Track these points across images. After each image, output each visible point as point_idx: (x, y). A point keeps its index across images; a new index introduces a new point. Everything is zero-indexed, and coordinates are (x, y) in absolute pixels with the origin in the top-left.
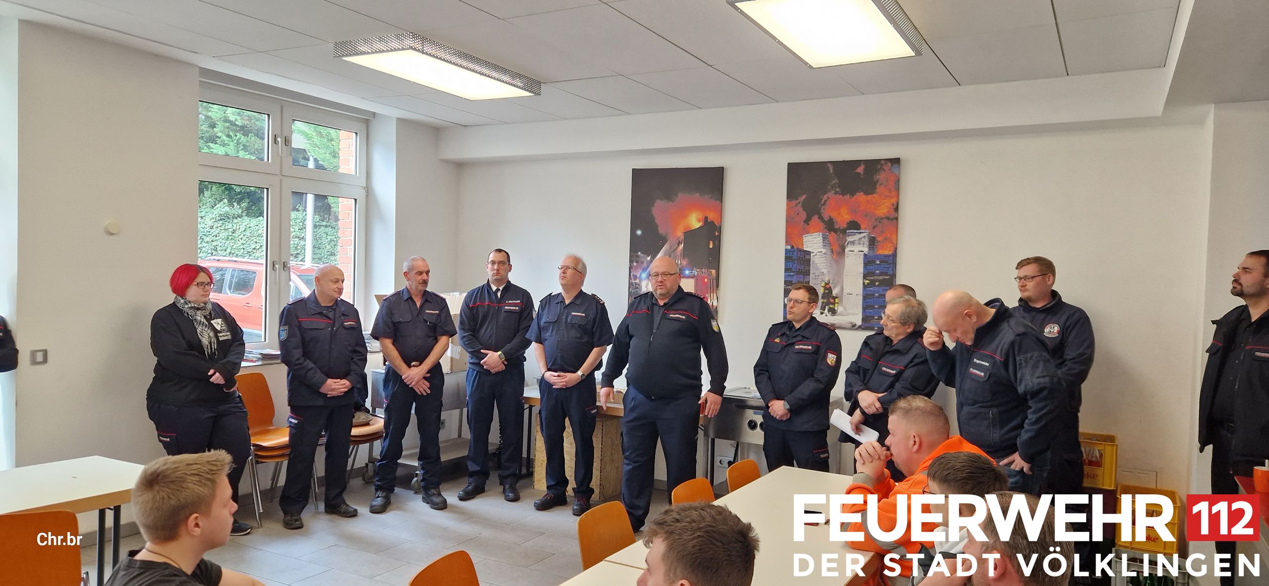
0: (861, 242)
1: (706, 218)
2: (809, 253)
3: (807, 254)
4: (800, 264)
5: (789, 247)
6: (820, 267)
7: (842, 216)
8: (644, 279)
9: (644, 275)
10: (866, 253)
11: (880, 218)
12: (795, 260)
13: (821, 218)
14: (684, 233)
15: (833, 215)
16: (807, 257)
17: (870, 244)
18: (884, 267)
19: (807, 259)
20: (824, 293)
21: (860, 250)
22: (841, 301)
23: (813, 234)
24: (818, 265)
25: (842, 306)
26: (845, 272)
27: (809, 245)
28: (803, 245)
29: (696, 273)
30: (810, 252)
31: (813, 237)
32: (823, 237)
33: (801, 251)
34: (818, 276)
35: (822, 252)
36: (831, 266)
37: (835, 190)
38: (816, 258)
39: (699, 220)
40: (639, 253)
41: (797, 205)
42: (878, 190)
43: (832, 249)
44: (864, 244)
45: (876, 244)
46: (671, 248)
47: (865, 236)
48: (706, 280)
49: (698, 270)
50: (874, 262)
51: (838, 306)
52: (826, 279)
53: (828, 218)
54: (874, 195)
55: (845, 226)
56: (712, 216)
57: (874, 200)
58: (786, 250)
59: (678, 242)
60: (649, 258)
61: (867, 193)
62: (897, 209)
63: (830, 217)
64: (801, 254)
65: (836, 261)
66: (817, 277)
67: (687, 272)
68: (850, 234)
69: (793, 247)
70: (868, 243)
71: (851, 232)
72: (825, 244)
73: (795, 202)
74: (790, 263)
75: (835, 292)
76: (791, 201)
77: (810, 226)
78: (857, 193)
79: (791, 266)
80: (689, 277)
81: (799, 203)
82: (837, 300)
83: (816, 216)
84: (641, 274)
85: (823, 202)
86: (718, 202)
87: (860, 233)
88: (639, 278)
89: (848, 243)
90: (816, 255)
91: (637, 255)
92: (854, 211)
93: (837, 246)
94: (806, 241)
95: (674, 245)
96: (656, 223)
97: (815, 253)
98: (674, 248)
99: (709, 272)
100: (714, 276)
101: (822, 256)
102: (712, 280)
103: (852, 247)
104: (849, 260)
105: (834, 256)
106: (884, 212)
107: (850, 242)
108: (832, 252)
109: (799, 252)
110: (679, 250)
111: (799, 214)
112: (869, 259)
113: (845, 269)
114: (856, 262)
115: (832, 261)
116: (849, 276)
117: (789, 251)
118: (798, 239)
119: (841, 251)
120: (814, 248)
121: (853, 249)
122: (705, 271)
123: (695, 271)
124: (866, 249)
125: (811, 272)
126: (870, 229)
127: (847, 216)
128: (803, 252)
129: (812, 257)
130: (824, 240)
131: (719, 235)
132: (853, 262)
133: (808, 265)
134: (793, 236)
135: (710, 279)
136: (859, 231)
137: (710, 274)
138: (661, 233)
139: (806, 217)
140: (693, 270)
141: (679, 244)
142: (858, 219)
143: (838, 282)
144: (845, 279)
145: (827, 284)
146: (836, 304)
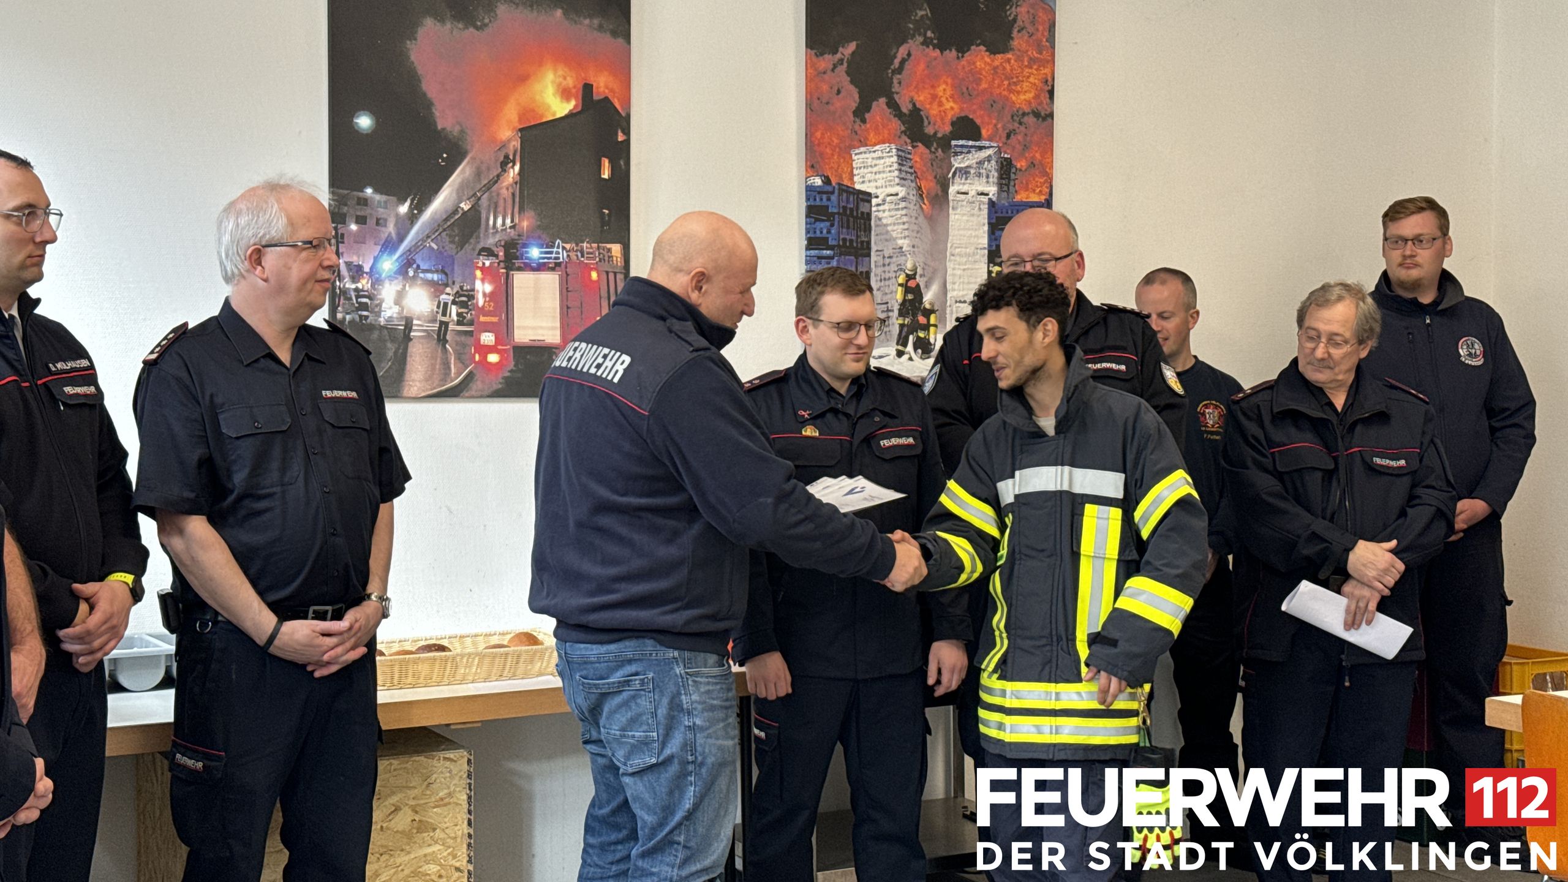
0: (981, 171)
1: (588, 88)
2: (867, 197)
3: (863, 200)
4: (848, 228)
5: (818, 181)
6: (894, 234)
7: (941, 104)
8: (391, 278)
9: (388, 265)
10: (994, 199)
11: (1021, 112)
12: (835, 213)
13: (893, 105)
14: (521, 130)
15: (921, 98)
16: (863, 208)
17: (1001, 177)
19: (862, 213)
20: (904, 301)
21: (981, 189)
23: (877, 148)
24: (889, 228)
26: (949, 245)
27: (869, 177)
28: (852, 175)
29: (563, 256)
30: (869, 194)
31: (875, 155)
32: (899, 156)
33: (851, 193)
34: (890, 257)
35: (897, 194)
36: (918, 232)
37: (925, 34)
38: (884, 211)
39: (565, 94)
40: (369, 191)
41: (835, 67)
42: (1014, 44)
43: (920, 188)
44: (988, 177)
45: (1013, 176)
46: (478, 174)
47: (990, 156)
48: (594, 275)
49: (568, 246)
51: (935, 333)
52: (909, 265)
53: (910, 106)
54: (1007, 56)
55: (948, 129)
56: (603, 85)
57: (1008, 67)
58: (810, 190)
59: (502, 159)
60: (404, 209)
61: (994, 49)
62: (1051, 93)
63: (914, 105)
64: (848, 201)
65: (930, 219)
66: (887, 261)
67: (535, 253)
68: (958, 150)
69: (827, 181)
70: (996, 174)
71: (962, 146)
72: (903, 175)
73: (828, 60)
74: (822, 225)
75: (928, 298)
77: (867, 126)
78: (972, 47)
79: (825, 231)
80: (540, 267)
81: (841, 62)
82: (932, 319)
83: (883, 101)
84: (376, 259)
85: (897, 63)
86: (621, 41)
87: (981, 148)
88: (371, 274)
89: (954, 173)
90: (884, 200)
91: (359, 199)
92: (966, 94)
93: (931, 181)
94: (858, 165)
95: (488, 169)
96: (425, 94)
97: (881, 197)
98: (491, 177)
99: (601, 251)
100: (619, 264)
101: (900, 206)
102: (611, 276)
103: (964, 184)
104: (957, 217)
105: (923, 206)
106: (1025, 100)
107: (960, 171)
108: (921, 196)
109: (845, 195)
110: (505, 184)
111: (839, 92)
112: (999, 215)
113: (950, 238)
114: (972, 221)
115: (921, 219)
116: (960, 255)
117: (819, 193)
118: (842, 160)
119: (940, 193)
120: (879, 184)
121: (964, 188)
122: (591, 248)
123: (558, 247)
124: (992, 190)
125: (874, 247)
126: (1000, 139)
127: (951, 104)
128: (854, 194)
129: (874, 209)
130: (902, 165)
131: (627, 142)
132: (967, 221)
133: (865, 227)
134: (828, 150)
135: (607, 273)
136: (977, 144)
137: (606, 258)
138: (444, 129)
139: (858, 100)
140: (553, 247)
141: (505, 163)
142: (975, 112)
143: (935, 271)
144: (950, 265)
145: (910, 277)
146: (932, 329)
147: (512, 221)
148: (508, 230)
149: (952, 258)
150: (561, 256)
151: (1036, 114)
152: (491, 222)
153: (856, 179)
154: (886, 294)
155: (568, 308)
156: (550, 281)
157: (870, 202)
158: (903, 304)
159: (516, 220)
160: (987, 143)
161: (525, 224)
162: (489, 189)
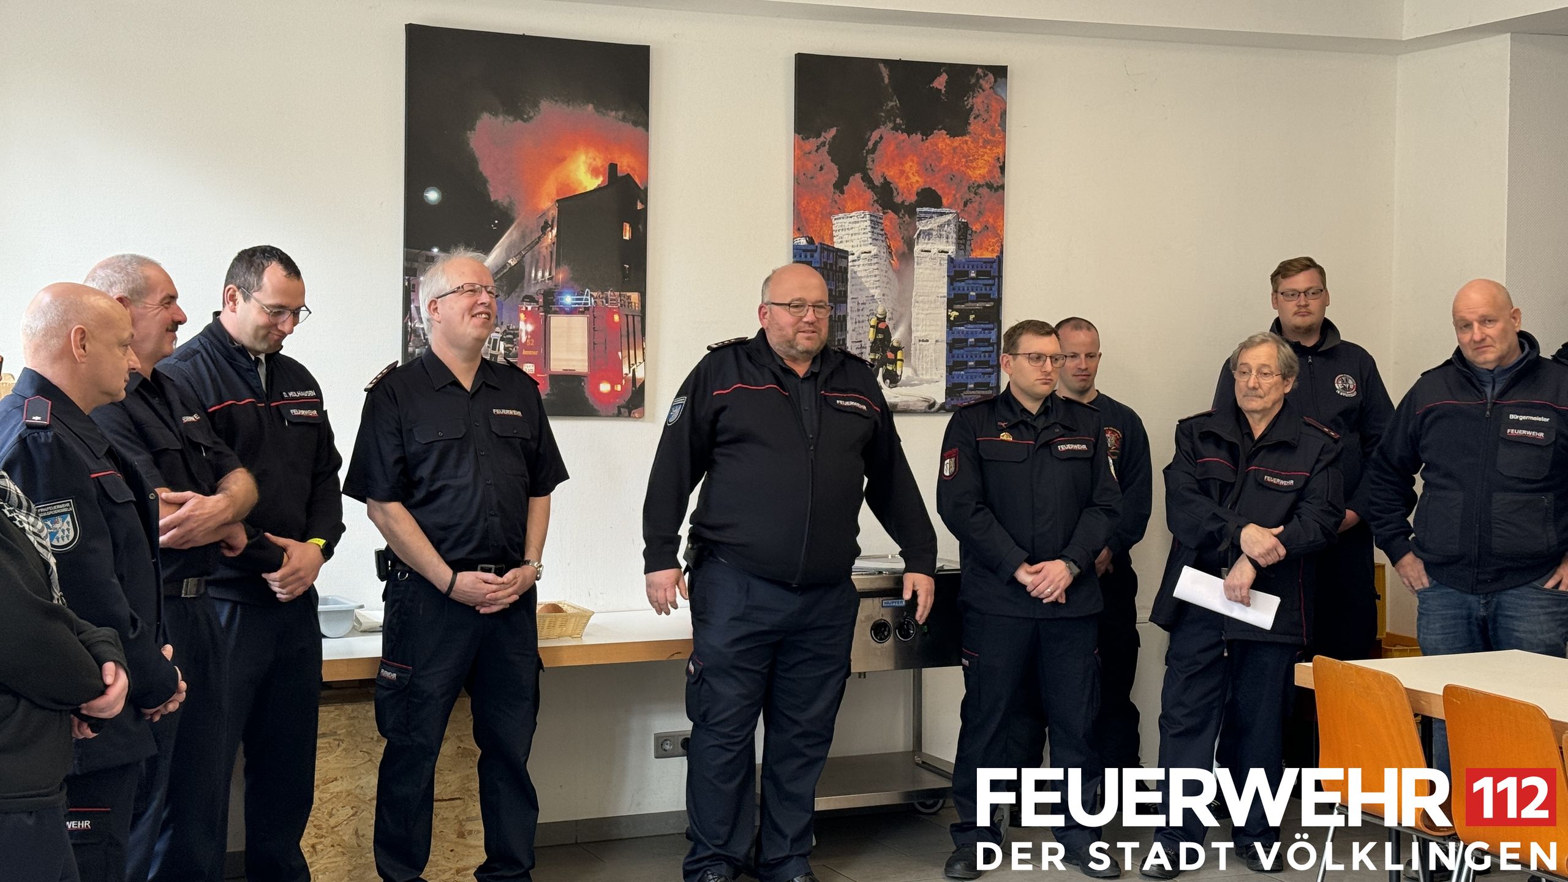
0: (942, 233)
1: (613, 167)
2: (844, 254)
3: (841, 257)
5: (803, 242)
6: (867, 285)
7: (908, 178)
10: (953, 256)
11: (976, 185)
13: (867, 179)
14: (557, 201)
15: (891, 174)
16: (841, 263)
17: (959, 238)
18: (984, 285)
19: (841, 267)
20: (875, 339)
21: (942, 248)
22: (908, 355)
23: (852, 214)
24: (863, 280)
25: (910, 365)
26: (914, 294)
27: (846, 238)
28: (832, 237)
29: (591, 302)
30: (847, 252)
31: (852, 220)
32: (871, 221)
33: (828, 250)
34: (863, 304)
35: (870, 252)
36: (887, 283)
37: (895, 121)
38: (859, 266)
39: (595, 172)
40: (435, 250)
41: (818, 148)
42: (971, 128)
43: (889, 247)
44: (947, 238)
45: (969, 237)
46: (523, 237)
47: (949, 220)
48: (616, 318)
49: (595, 294)
50: (967, 273)
51: (902, 367)
53: (882, 180)
54: (967, 138)
55: (914, 198)
56: (625, 165)
57: (966, 148)
58: (796, 249)
59: (543, 224)
61: (953, 133)
62: (1002, 169)
63: (885, 179)
64: (829, 257)
65: (898, 272)
66: (861, 307)
67: (568, 300)
68: (923, 215)
69: (811, 241)
70: (955, 236)
71: (926, 212)
72: (875, 236)
73: (813, 143)
75: (896, 337)
76: (807, 138)
77: (846, 196)
78: (935, 131)
80: (573, 311)
81: (823, 144)
82: (899, 355)
83: (858, 176)
85: (870, 144)
86: (640, 129)
87: (942, 214)
89: (919, 235)
90: (859, 258)
91: (427, 256)
92: (930, 170)
93: (899, 241)
94: (837, 229)
95: (532, 232)
96: (481, 173)
97: (857, 254)
98: (534, 239)
99: (622, 298)
100: (637, 309)
101: (873, 262)
102: (630, 319)
103: (927, 244)
104: (920, 270)
105: (892, 262)
106: (980, 174)
107: (924, 233)
108: (890, 253)
109: (826, 253)
110: (545, 244)
111: (821, 168)
112: (957, 269)
113: (915, 288)
114: (934, 274)
115: (891, 273)
116: (923, 302)
117: (804, 251)
118: (824, 224)
119: (906, 250)
120: (855, 243)
121: (928, 247)
122: (615, 295)
123: (587, 295)
124: (952, 248)
125: (850, 296)
126: (958, 205)
127: (917, 178)
128: (833, 251)
129: (850, 264)
130: (875, 228)
131: (645, 210)
132: (930, 274)
133: (843, 279)
134: (812, 217)
135: (627, 316)
136: (939, 210)
137: (627, 304)
138: (496, 201)
139: (837, 175)
140: (583, 295)
141: (545, 228)
142: (936, 184)
143: (901, 316)
144: (914, 311)
145: (880, 320)
146: (899, 363)
147: (550, 274)
148: (547, 281)
149: (917, 304)
150: (589, 302)
151: (990, 186)
152: (533, 275)
153: (835, 239)
154: (860, 334)
155: (594, 344)
156: (580, 322)
157: (847, 258)
158: (875, 341)
159: (554, 273)
160: (946, 210)
161: (561, 276)
162: (532, 248)
